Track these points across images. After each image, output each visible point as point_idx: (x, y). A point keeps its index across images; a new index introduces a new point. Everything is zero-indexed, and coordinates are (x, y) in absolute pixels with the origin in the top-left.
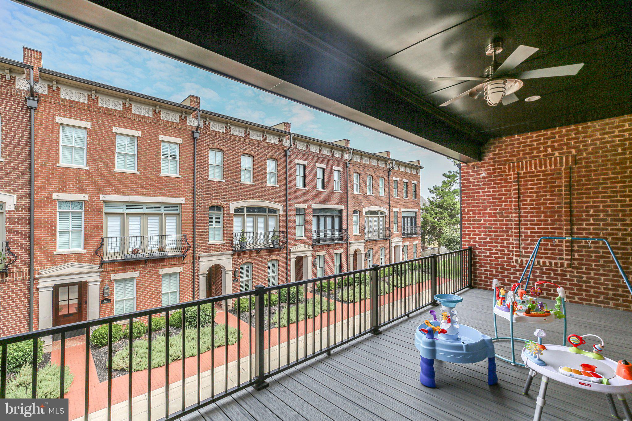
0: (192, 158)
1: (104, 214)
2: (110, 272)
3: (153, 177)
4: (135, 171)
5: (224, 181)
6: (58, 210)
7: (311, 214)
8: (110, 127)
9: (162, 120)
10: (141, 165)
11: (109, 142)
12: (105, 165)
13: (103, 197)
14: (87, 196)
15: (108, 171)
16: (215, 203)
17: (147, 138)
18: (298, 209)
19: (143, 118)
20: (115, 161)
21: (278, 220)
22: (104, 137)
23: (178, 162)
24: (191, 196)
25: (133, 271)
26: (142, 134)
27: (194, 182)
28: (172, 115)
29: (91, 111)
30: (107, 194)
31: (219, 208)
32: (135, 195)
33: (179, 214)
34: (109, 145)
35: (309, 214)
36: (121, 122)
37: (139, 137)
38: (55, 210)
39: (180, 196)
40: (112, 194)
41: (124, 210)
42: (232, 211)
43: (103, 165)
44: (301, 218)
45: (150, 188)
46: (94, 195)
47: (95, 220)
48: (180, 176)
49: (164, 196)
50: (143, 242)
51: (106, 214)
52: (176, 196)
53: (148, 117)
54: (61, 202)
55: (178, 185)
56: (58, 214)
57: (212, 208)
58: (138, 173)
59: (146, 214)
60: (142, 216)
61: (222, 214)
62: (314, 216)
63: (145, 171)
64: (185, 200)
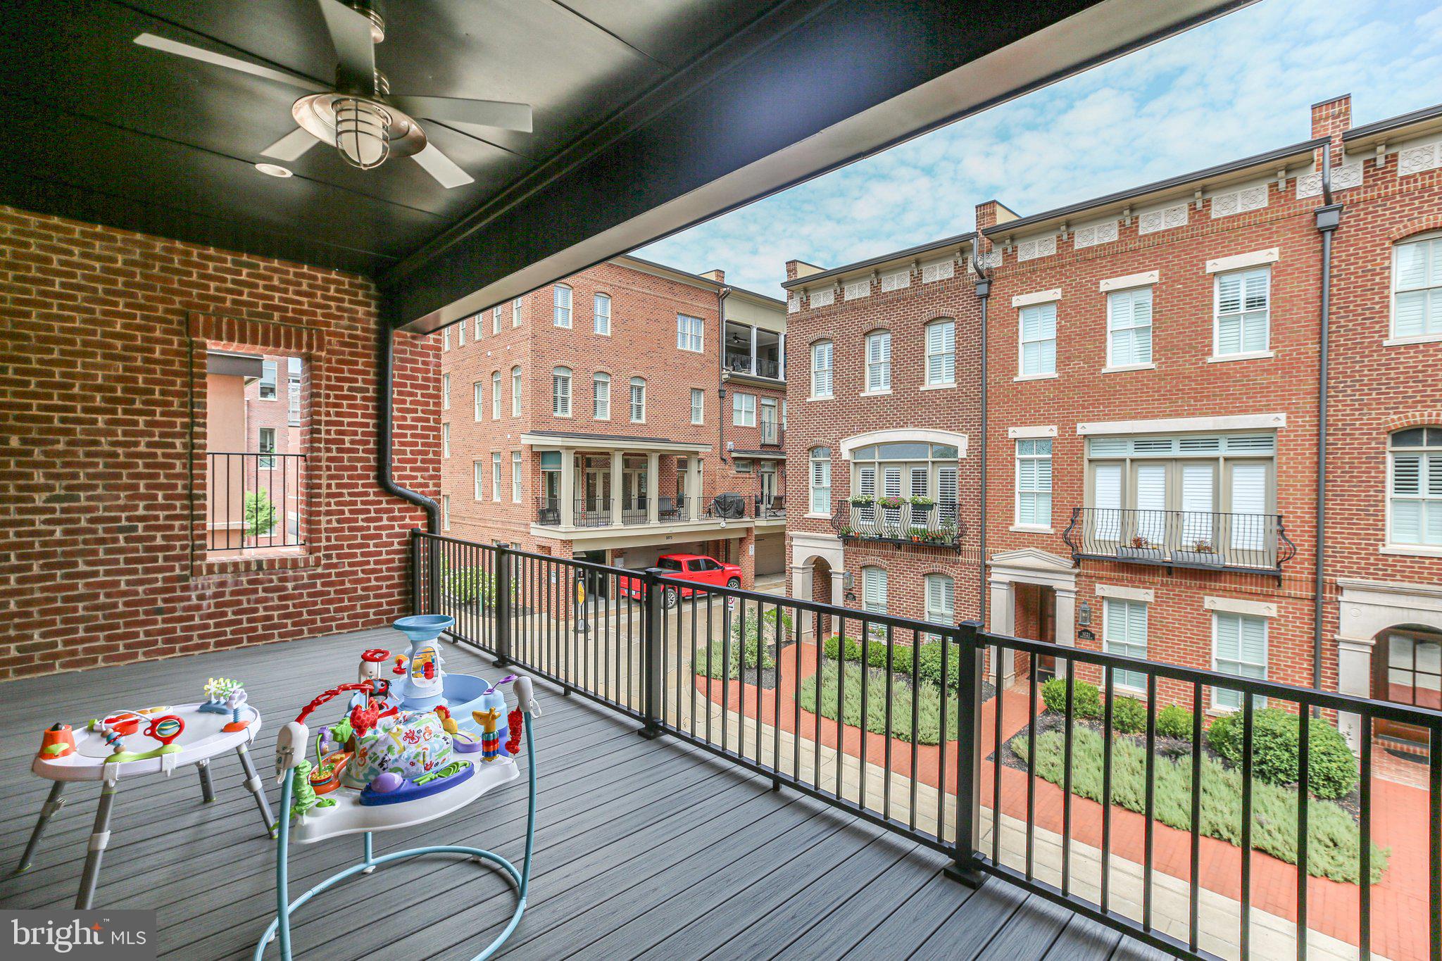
1: (1086, 463)
2: (1094, 579)
3: (1189, 369)
4: (1146, 364)
6: (1017, 455)
9: (1215, 220)
10: (1161, 348)
11: (1092, 314)
13: (1084, 428)
14: (1055, 428)
15: (1091, 374)
17: (1173, 281)
19: (1163, 236)
20: (1105, 350)
23: (1268, 316)
24: (1309, 403)
25: (1139, 587)
26: (1161, 275)
28: (1245, 196)
29: (1063, 266)
30: (1089, 421)
32: (1145, 417)
33: (1271, 459)
34: (1092, 322)
36: (1115, 265)
37: (1156, 284)
38: (1012, 456)
39: (1269, 409)
40: (1099, 420)
41: (1129, 452)
43: (1081, 365)
45: (1182, 398)
46: (1067, 425)
47: (1069, 472)
48: (1271, 354)
49: (1219, 414)
50: (1168, 526)
51: (1090, 461)
52: (1258, 410)
53: (1178, 228)
54: (1022, 441)
55: (1262, 380)
56: (1017, 463)
58: (1154, 366)
59: (1176, 460)
60: (1169, 464)
63: (1170, 358)
64: (1288, 418)
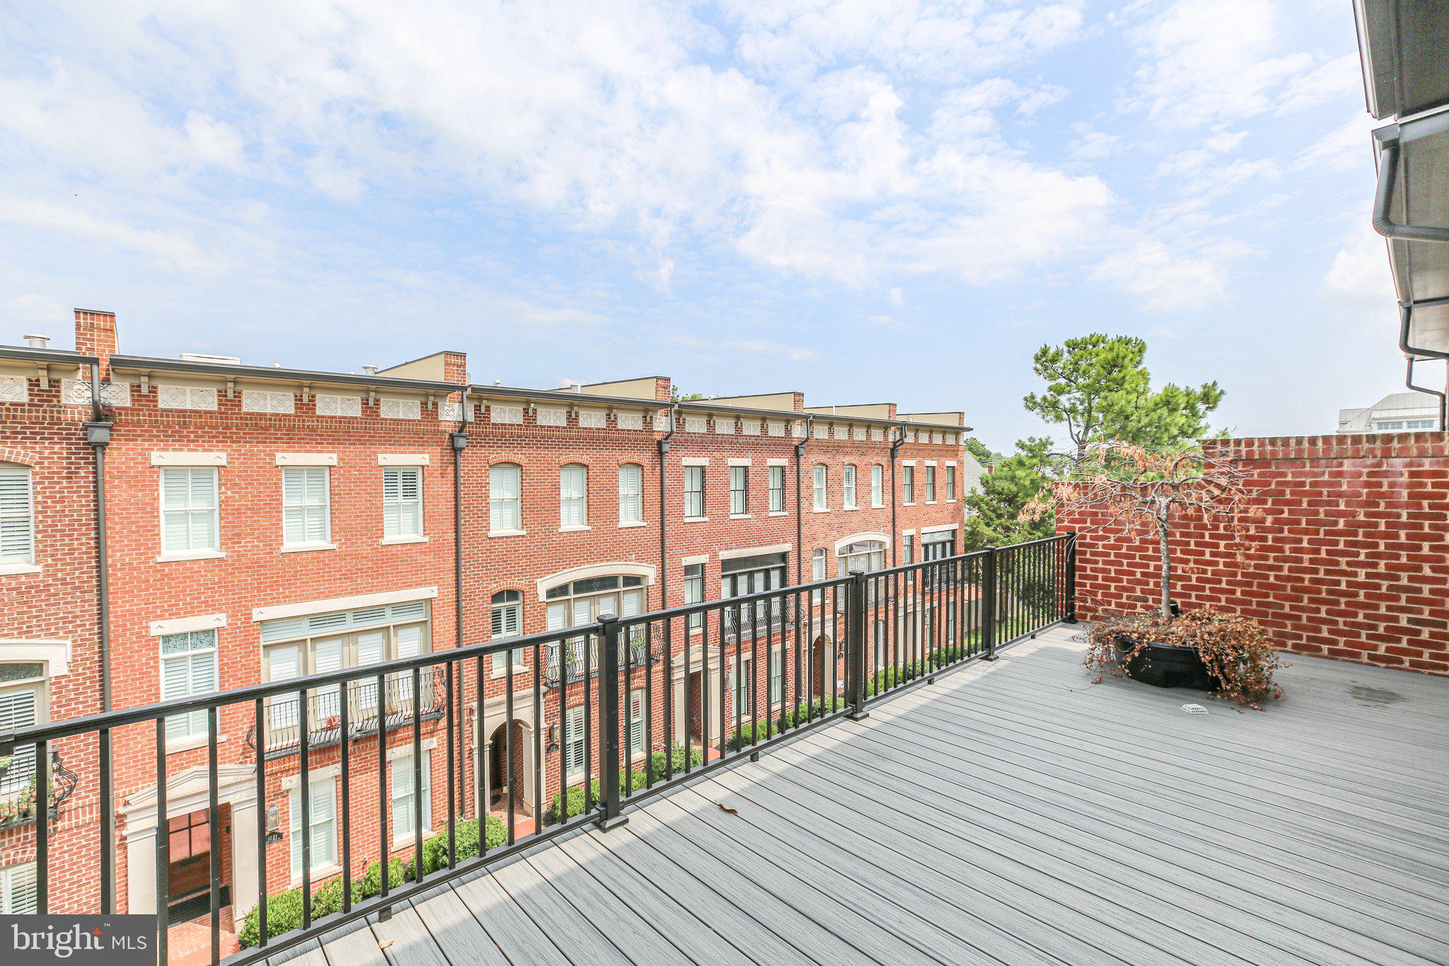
0: (451, 495)
1: (261, 648)
2: (279, 775)
3: (366, 550)
4: (326, 545)
5: (524, 533)
6: (162, 655)
7: (718, 573)
8: (268, 455)
9: (384, 419)
10: (339, 528)
11: (267, 488)
12: (261, 541)
13: (258, 614)
14: (223, 616)
15: (268, 553)
16: (505, 585)
17: (351, 467)
18: (689, 570)
19: (340, 422)
20: (281, 528)
21: (645, 597)
22: (256, 480)
23: (420, 505)
24: (451, 578)
25: (328, 765)
26: (340, 459)
27: (457, 545)
28: (405, 405)
29: (227, 428)
30: (266, 604)
31: (513, 594)
32: (328, 597)
33: (425, 622)
34: (268, 496)
35: (713, 574)
36: (292, 439)
37: (334, 466)
38: (156, 659)
39: (426, 583)
40: (279, 603)
41: (307, 632)
42: (542, 597)
43: (256, 543)
44: (697, 584)
45: (362, 576)
46: (239, 610)
47: (243, 665)
48: (426, 539)
49: (391, 589)
51: (265, 647)
52: (419, 585)
53: (352, 418)
54: (167, 638)
55: (421, 559)
56: (162, 666)
57: (497, 597)
58: (334, 546)
59: (352, 633)
60: (346, 639)
61: (521, 607)
62: (723, 577)
63: (349, 539)
64: (439, 589)
